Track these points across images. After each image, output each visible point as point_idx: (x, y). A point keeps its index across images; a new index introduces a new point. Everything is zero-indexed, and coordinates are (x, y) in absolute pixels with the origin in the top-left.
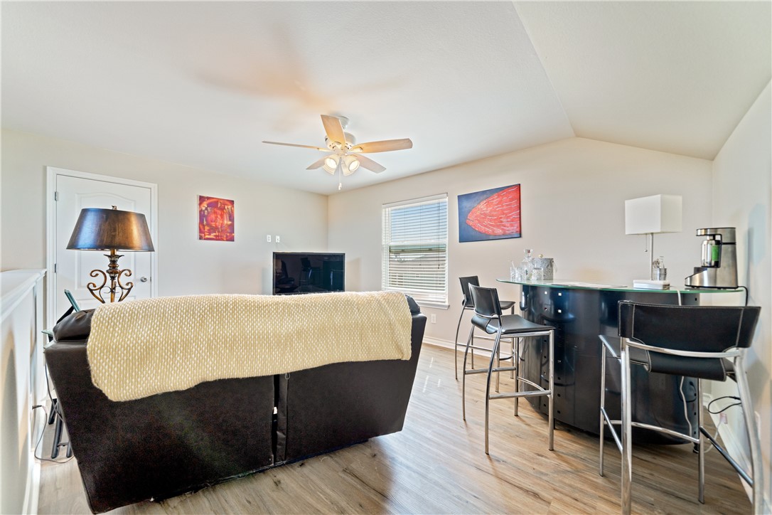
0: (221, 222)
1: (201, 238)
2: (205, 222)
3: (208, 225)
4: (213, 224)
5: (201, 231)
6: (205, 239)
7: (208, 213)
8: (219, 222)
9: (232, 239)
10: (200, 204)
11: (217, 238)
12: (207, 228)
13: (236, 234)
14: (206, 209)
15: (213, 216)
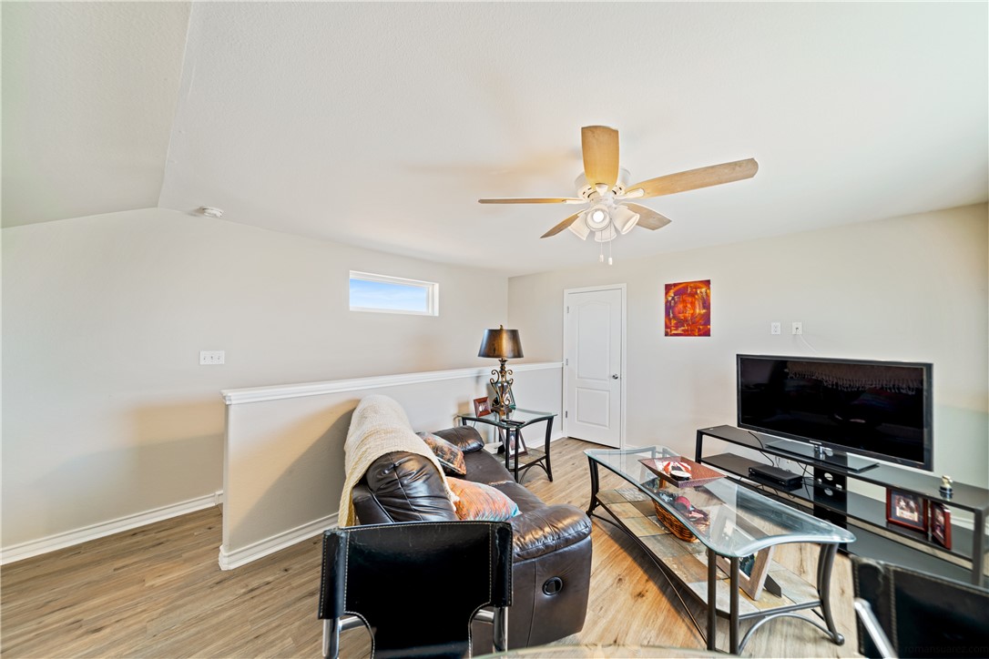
0: (692, 312)
1: (667, 334)
2: (671, 315)
3: (674, 317)
4: (681, 316)
5: (667, 327)
6: (671, 335)
7: (675, 303)
8: (689, 312)
9: (707, 333)
10: (666, 294)
11: (686, 334)
12: (673, 322)
13: (713, 326)
14: (673, 299)
15: (680, 306)
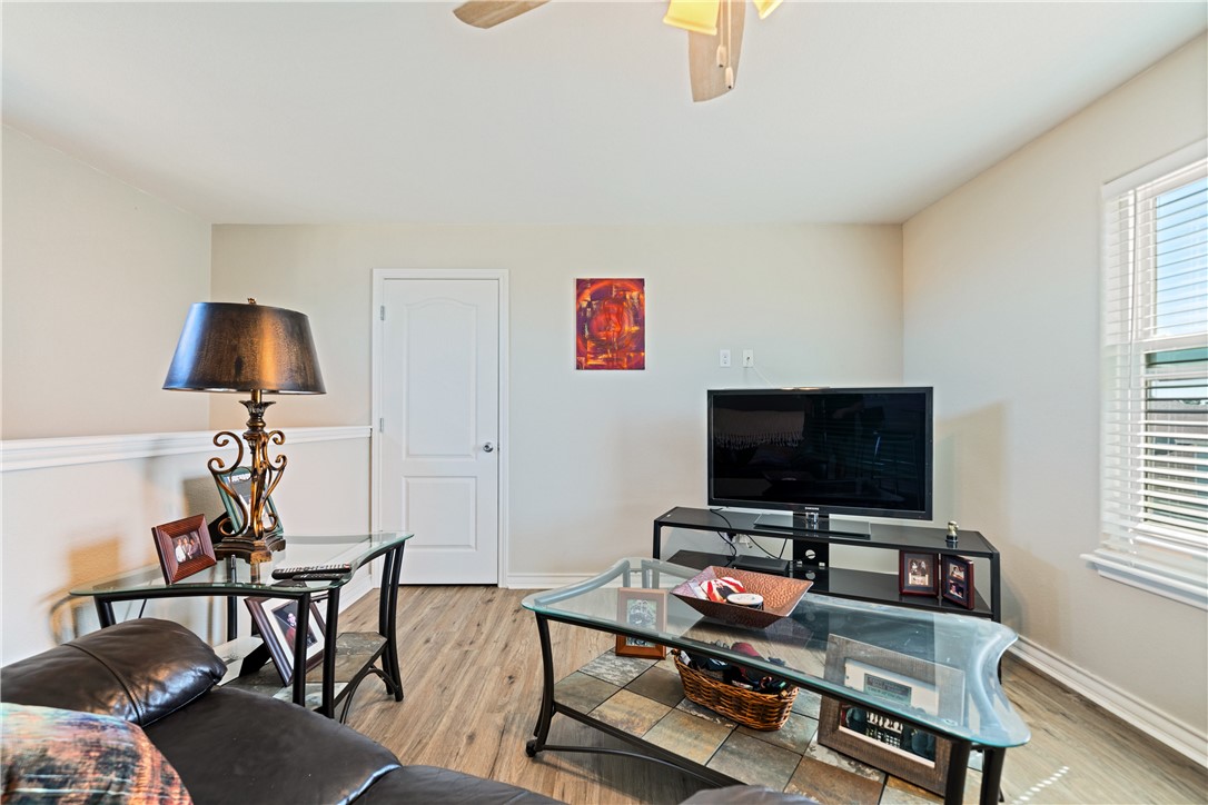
0: (618, 329)
1: (579, 367)
2: (587, 333)
3: (592, 337)
4: (602, 335)
5: (579, 353)
6: (586, 368)
7: (593, 312)
8: (614, 328)
9: (640, 366)
10: (579, 295)
11: (611, 365)
12: (590, 345)
13: (648, 354)
14: (590, 305)
15: (602, 319)
